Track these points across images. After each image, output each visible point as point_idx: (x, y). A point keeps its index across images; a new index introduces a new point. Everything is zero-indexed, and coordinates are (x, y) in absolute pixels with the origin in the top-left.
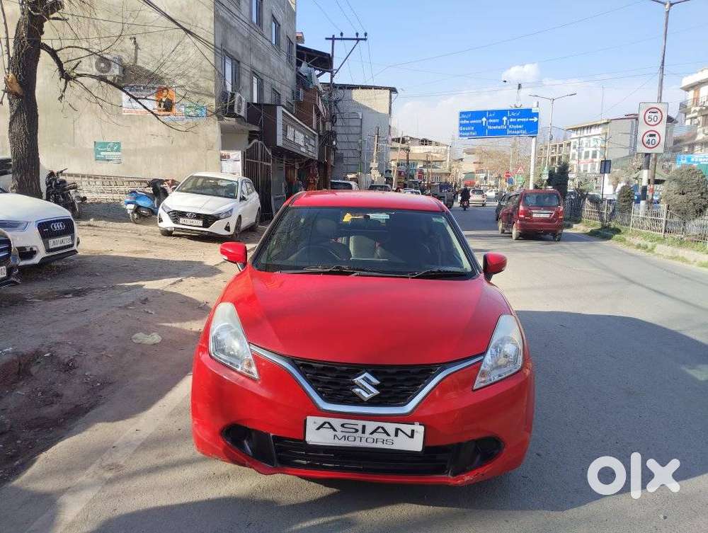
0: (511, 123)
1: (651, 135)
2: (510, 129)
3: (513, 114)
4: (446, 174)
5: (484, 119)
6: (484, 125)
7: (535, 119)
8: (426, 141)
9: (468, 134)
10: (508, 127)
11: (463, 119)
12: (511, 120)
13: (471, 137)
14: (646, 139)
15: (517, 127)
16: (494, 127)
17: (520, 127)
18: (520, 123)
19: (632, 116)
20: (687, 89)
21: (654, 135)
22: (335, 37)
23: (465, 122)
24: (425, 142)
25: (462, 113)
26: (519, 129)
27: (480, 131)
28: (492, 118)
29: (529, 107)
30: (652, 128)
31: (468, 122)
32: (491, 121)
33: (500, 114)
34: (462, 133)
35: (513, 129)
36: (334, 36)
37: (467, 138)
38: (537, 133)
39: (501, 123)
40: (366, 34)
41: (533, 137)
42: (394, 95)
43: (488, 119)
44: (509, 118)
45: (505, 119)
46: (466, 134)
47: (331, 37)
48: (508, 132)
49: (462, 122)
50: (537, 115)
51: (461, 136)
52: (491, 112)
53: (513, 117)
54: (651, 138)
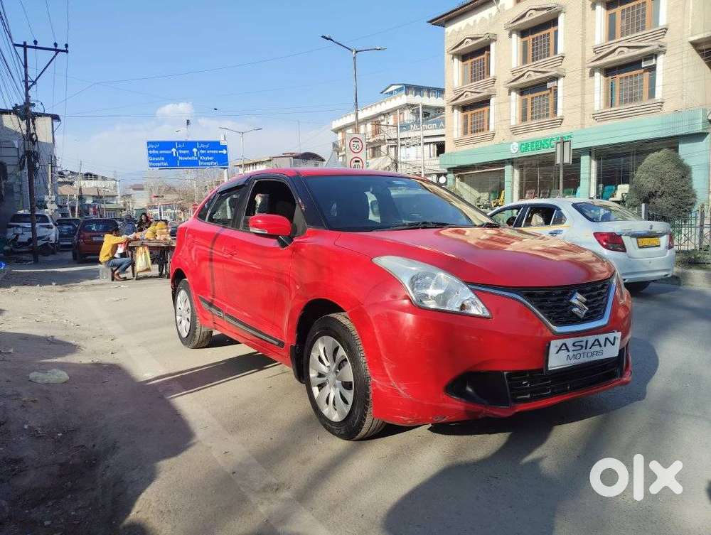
0: (201, 155)
1: (356, 161)
2: (201, 161)
3: (203, 146)
4: (121, 210)
5: (174, 150)
6: (174, 155)
7: (224, 152)
8: (91, 175)
9: (159, 164)
10: (199, 158)
11: (151, 149)
12: (202, 152)
13: (162, 168)
14: (353, 164)
15: (208, 158)
16: (186, 159)
17: (211, 158)
18: (210, 155)
19: (289, 155)
20: (337, 131)
21: (359, 161)
22: (28, 44)
23: (154, 152)
24: (89, 176)
25: (149, 143)
26: (210, 161)
27: (171, 162)
28: (183, 149)
29: (217, 140)
30: (356, 155)
31: (157, 152)
32: (181, 152)
33: (189, 145)
34: (153, 163)
35: (204, 161)
36: (25, 43)
37: (158, 168)
38: (228, 165)
39: (191, 154)
40: (66, 46)
41: (224, 168)
42: (56, 124)
43: (178, 150)
44: (199, 150)
45: (195, 150)
46: (156, 164)
47: (22, 44)
48: (200, 163)
49: (150, 152)
50: (225, 147)
51: (151, 166)
52: (180, 143)
53: (203, 149)
54: (357, 164)
